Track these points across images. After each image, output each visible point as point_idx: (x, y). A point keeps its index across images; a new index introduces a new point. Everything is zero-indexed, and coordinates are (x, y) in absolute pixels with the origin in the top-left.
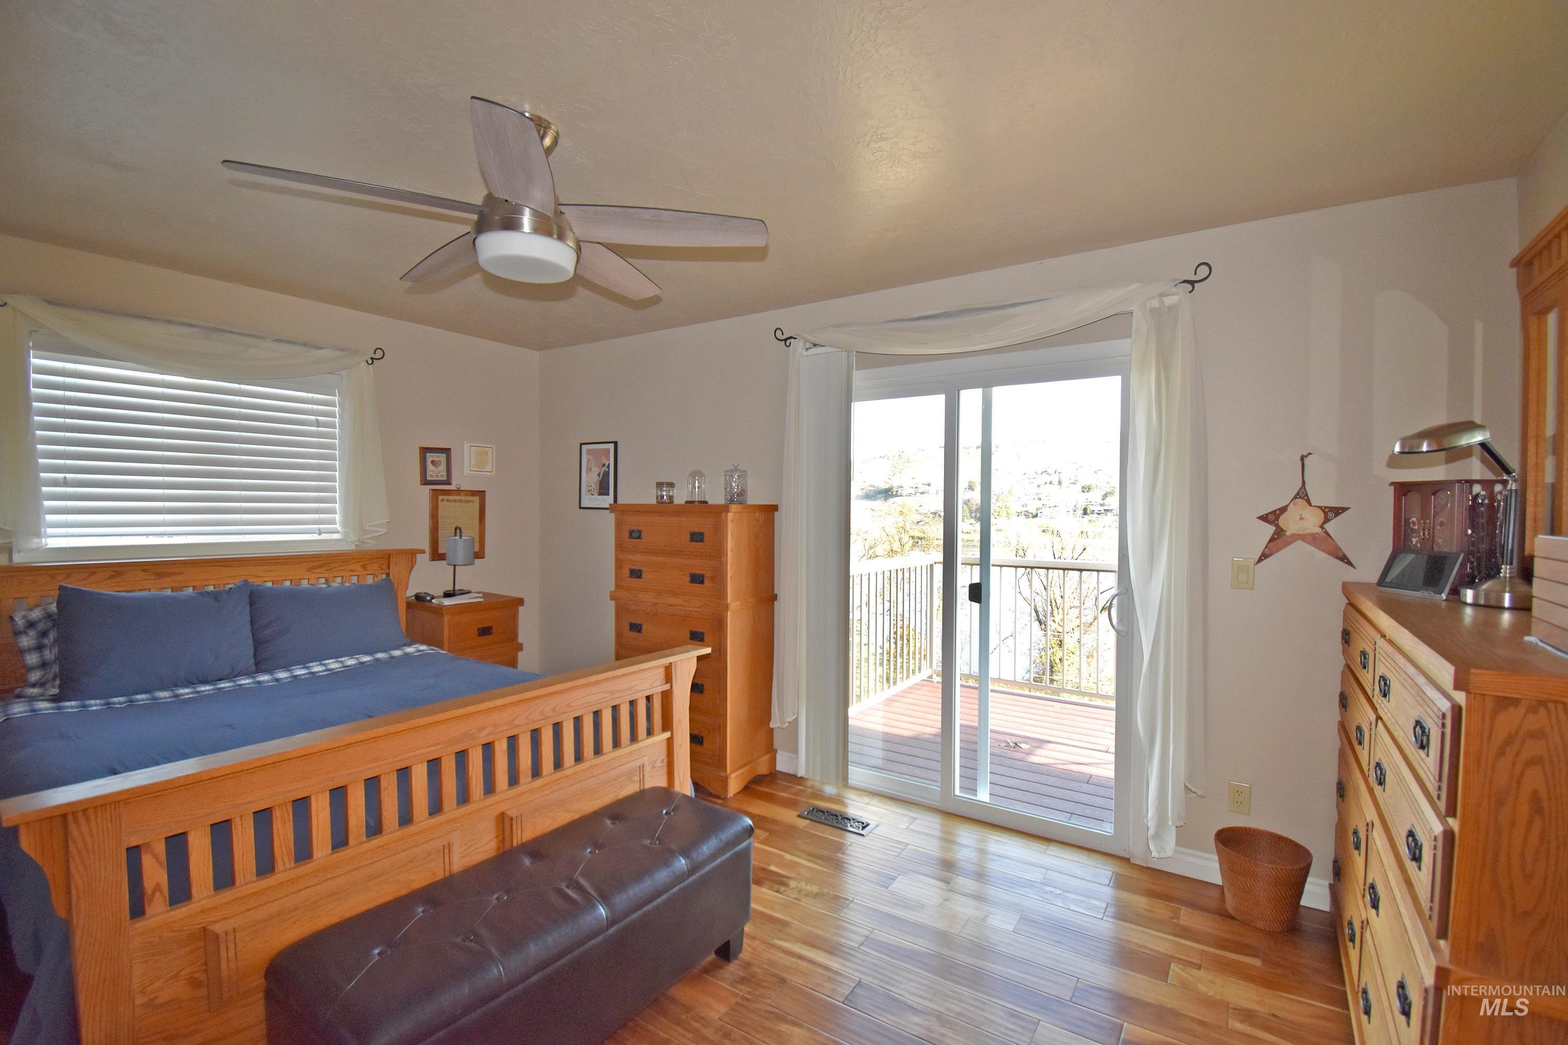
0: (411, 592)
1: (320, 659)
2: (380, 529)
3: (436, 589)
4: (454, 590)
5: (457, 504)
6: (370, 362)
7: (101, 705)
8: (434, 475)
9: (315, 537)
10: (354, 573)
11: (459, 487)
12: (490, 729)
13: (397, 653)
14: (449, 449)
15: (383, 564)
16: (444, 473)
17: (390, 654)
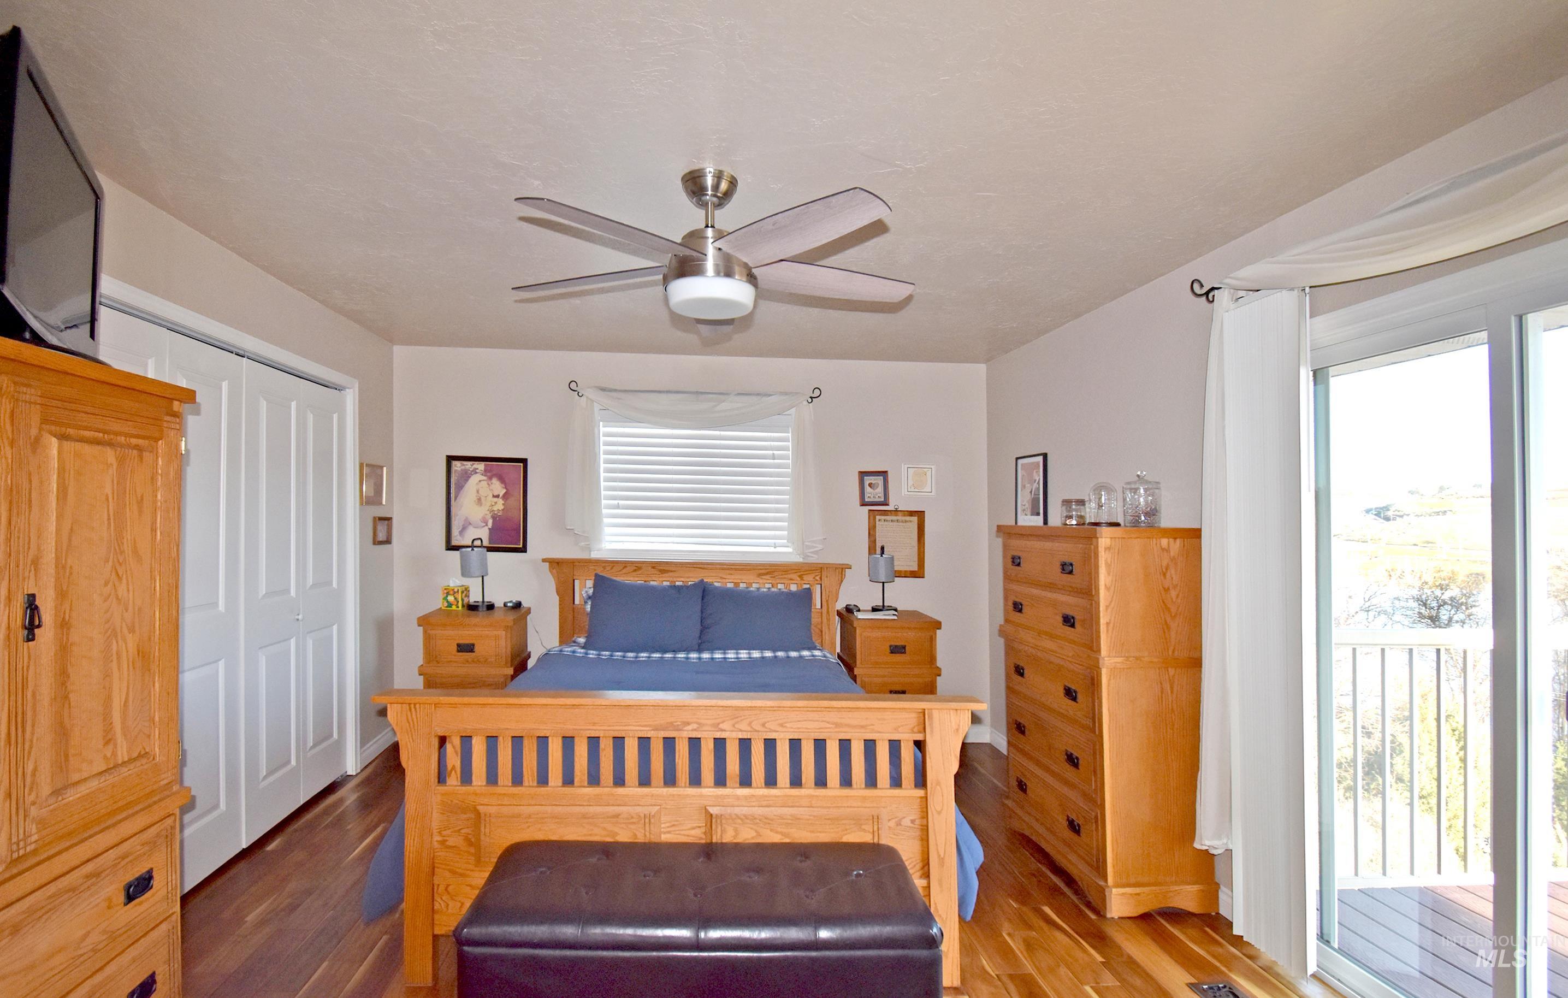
0: (840, 605)
1: (737, 648)
2: (817, 545)
3: (865, 603)
4: (883, 606)
5: (895, 523)
6: (810, 400)
7: (596, 655)
8: (872, 497)
9: (772, 549)
10: (793, 582)
11: (896, 507)
12: (695, 726)
13: (793, 654)
14: (886, 472)
15: (817, 576)
16: (882, 495)
17: (787, 654)
